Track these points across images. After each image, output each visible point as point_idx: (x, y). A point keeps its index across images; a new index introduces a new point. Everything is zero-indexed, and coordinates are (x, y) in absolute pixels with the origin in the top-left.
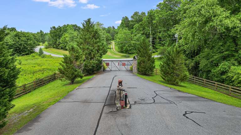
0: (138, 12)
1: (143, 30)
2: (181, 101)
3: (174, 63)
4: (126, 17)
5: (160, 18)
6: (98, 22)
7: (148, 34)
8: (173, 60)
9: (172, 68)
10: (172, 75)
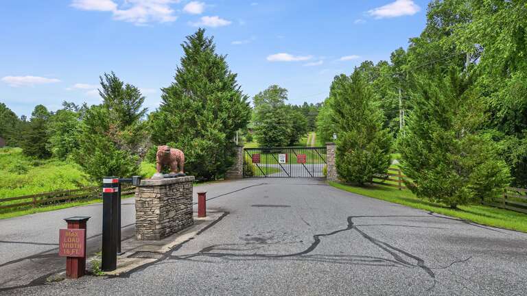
0: (371, 63)
1: (380, 99)
2: (464, 257)
3: (446, 124)
4: (342, 75)
5: (419, 54)
6: (276, 86)
7: (393, 106)
8: (441, 116)
9: (439, 145)
10: (439, 169)
